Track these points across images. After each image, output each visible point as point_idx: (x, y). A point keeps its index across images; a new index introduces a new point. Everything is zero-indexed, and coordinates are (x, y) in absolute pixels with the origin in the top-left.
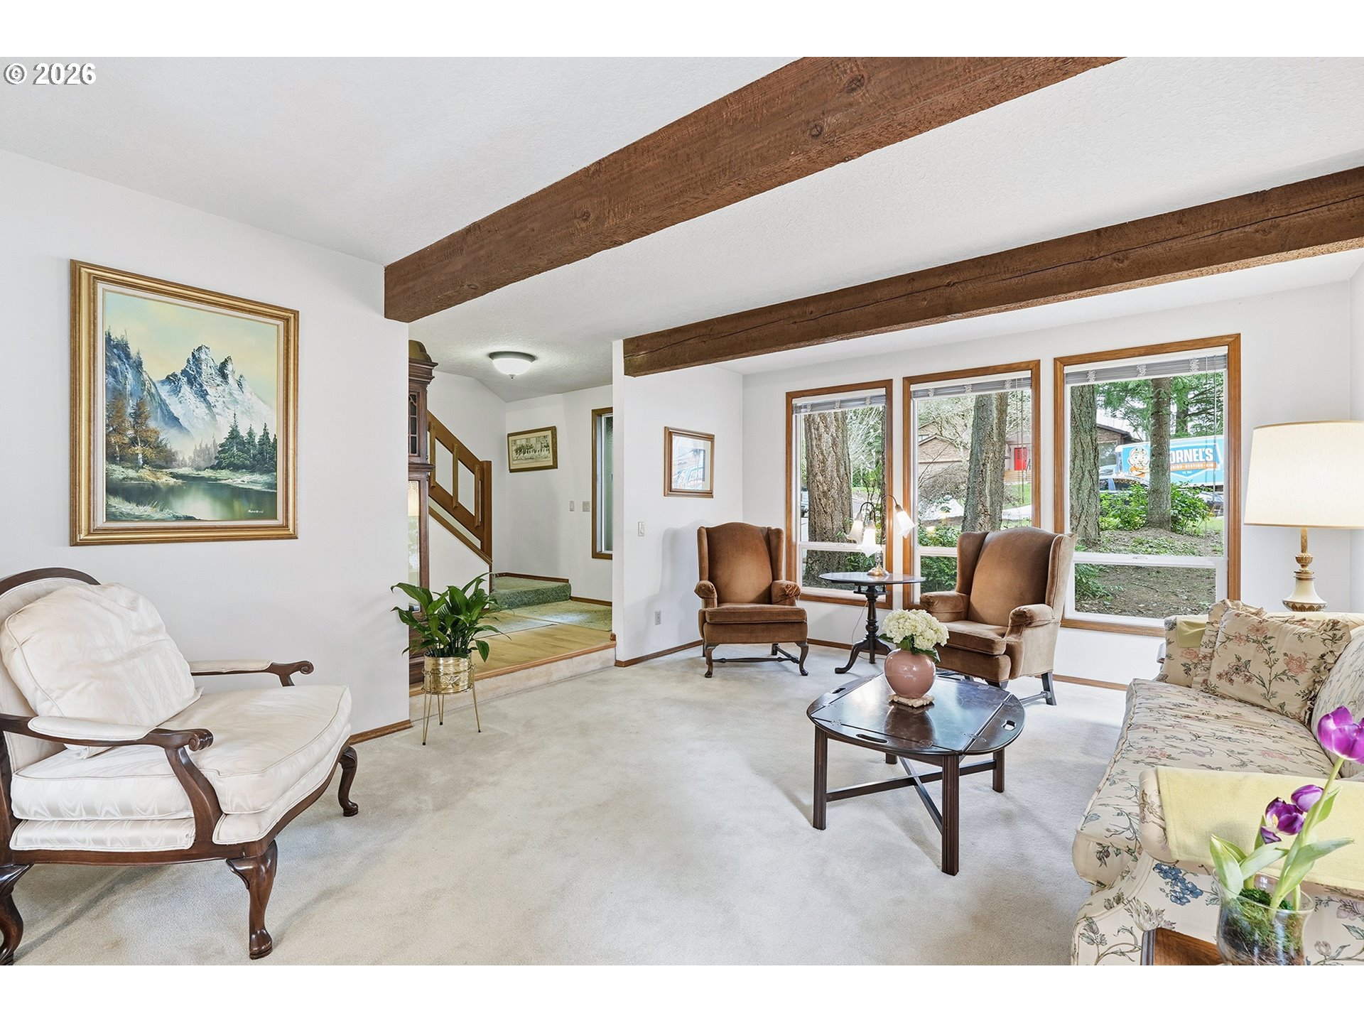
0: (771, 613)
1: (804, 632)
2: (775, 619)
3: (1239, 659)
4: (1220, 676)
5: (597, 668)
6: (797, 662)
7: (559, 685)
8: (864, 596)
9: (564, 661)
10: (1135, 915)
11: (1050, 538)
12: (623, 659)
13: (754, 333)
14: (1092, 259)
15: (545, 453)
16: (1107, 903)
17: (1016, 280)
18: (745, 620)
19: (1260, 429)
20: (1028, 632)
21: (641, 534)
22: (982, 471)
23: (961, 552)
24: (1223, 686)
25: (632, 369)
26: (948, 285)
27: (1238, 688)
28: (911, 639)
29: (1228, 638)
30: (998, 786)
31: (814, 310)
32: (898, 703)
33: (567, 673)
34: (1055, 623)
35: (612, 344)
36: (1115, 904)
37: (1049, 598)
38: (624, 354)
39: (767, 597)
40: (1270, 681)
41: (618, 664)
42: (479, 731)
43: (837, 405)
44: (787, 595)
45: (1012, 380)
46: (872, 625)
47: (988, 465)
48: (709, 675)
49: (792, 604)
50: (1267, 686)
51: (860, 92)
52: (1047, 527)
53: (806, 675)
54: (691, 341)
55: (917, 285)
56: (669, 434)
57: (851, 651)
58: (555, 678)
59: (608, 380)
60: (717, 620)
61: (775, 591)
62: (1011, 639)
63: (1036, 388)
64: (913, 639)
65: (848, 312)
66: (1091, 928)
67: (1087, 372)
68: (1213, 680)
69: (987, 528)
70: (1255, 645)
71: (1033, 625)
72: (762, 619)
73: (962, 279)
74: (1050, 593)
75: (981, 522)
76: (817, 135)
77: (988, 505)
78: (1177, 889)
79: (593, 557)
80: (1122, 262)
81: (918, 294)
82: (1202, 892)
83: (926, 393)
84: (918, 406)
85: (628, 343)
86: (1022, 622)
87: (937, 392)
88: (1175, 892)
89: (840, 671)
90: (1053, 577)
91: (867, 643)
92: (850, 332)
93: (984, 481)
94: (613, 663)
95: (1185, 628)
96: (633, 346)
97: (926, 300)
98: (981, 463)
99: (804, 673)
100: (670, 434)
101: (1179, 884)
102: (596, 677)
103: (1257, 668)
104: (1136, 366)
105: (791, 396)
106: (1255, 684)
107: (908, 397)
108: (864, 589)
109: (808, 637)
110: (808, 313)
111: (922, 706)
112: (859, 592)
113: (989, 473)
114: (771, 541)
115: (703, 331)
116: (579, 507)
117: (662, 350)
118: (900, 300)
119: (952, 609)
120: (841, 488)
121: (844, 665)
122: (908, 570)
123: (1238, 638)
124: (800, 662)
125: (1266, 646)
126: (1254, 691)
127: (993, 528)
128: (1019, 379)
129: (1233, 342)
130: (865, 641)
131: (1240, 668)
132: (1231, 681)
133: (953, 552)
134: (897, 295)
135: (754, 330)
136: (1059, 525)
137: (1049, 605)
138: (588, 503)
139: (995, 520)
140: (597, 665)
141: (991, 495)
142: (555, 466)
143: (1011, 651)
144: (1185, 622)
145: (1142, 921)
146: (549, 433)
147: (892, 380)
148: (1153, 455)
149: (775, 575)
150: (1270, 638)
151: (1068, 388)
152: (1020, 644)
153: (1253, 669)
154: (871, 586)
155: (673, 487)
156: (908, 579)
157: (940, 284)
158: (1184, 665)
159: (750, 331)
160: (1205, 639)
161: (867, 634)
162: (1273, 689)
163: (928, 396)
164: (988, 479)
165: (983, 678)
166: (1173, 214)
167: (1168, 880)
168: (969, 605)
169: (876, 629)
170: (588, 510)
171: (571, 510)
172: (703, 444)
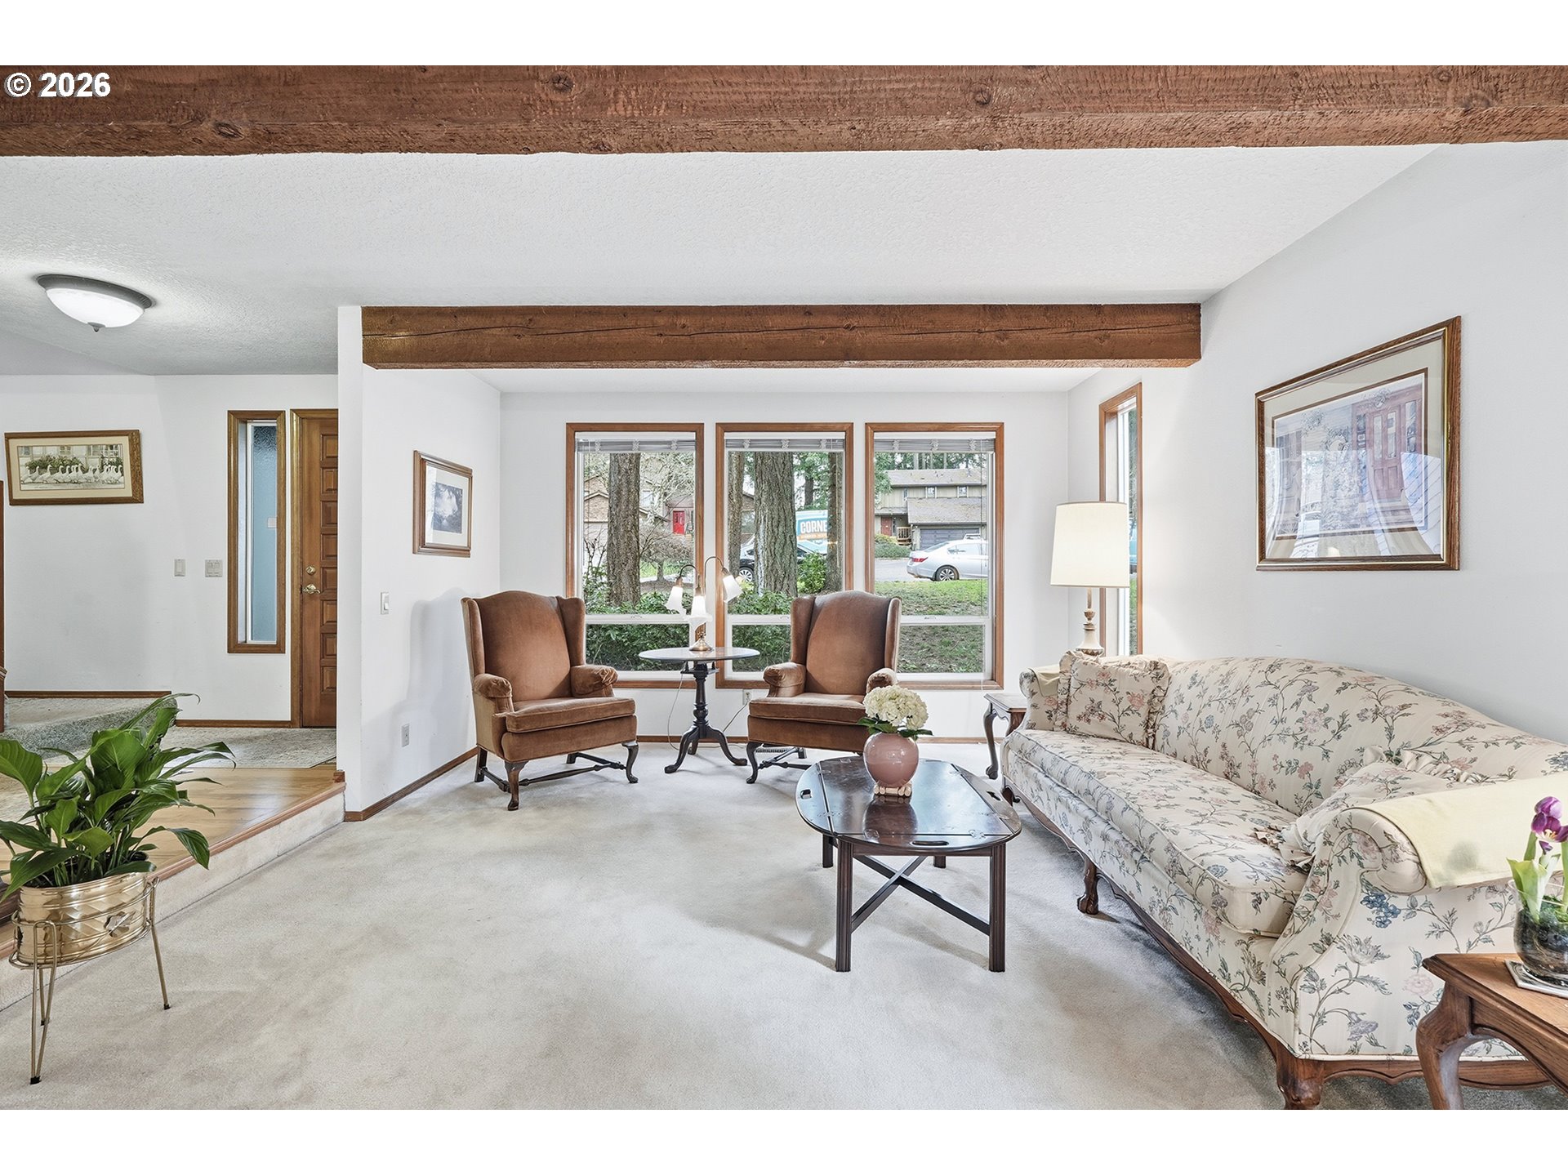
0: (597, 709)
1: (633, 729)
2: (601, 716)
3: (1093, 701)
4: (1079, 718)
5: (320, 830)
6: (622, 767)
7: (268, 876)
8: (692, 675)
9: (267, 831)
10: (1348, 950)
11: (884, 602)
12: (359, 807)
13: (601, 338)
14: (980, 332)
15: (111, 474)
16: (1315, 948)
18: (566, 722)
19: (1067, 506)
21: (383, 610)
23: (796, 618)
24: (1083, 726)
25: (374, 356)
26: (847, 327)
27: (1094, 727)
29: (1082, 684)
31: (688, 324)
33: (272, 852)
35: (337, 309)
36: (1327, 946)
37: (890, 661)
38: (364, 330)
39: (568, 688)
40: (1119, 717)
41: (351, 817)
42: (167, 1007)
43: (636, 446)
44: (604, 684)
45: (828, 440)
46: (700, 711)
48: (513, 806)
49: (609, 694)
50: (1117, 720)
53: (636, 782)
54: (494, 331)
55: (814, 320)
56: (421, 462)
57: (679, 744)
58: (251, 864)
59: (329, 365)
60: (527, 727)
61: (579, 680)
65: (731, 335)
66: (1312, 977)
67: (893, 441)
68: (1072, 721)
70: (1103, 687)
72: (587, 718)
73: (861, 324)
74: (890, 655)
76: (984, 104)
78: (1382, 914)
79: (233, 652)
80: (1003, 341)
81: (815, 331)
82: (1400, 910)
85: (369, 313)
87: (752, 444)
88: (1380, 917)
89: (670, 770)
90: (892, 640)
91: (697, 732)
92: (734, 360)
94: (341, 818)
95: (1043, 679)
96: (378, 320)
97: (823, 339)
99: (633, 780)
100: (423, 462)
101: (1383, 910)
102: (328, 845)
103: (1108, 707)
104: (931, 440)
105: (573, 428)
106: (1107, 721)
107: (722, 445)
108: (691, 667)
109: (637, 734)
110: (678, 327)
112: (687, 671)
114: (567, 614)
115: (514, 320)
116: (194, 570)
117: (441, 336)
118: (795, 333)
119: (796, 682)
121: (673, 762)
123: (1090, 683)
124: (628, 768)
125: (1112, 688)
126: (1108, 727)
128: (834, 440)
129: (999, 429)
130: (695, 729)
131: (1094, 709)
132: (1089, 721)
133: (786, 620)
134: (791, 327)
135: (601, 333)
138: (219, 564)
140: (318, 827)
142: (137, 498)
144: (1043, 674)
145: (1354, 954)
146: (124, 441)
148: (830, 524)
149: (574, 660)
150: (1114, 680)
153: (1104, 708)
154: (699, 664)
155: (426, 541)
157: (838, 325)
158: (1047, 712)
159: (594, 334)
160: (1060, 687)
161: (696, 720)
162: (1122, 723)
165: (854, 752)
166: (1041, 306)
167: (1375, 909)
168: (807, 675)
169: (705, 713)
170: (218, 575)
171: (178, 575)
172: (460, 482)
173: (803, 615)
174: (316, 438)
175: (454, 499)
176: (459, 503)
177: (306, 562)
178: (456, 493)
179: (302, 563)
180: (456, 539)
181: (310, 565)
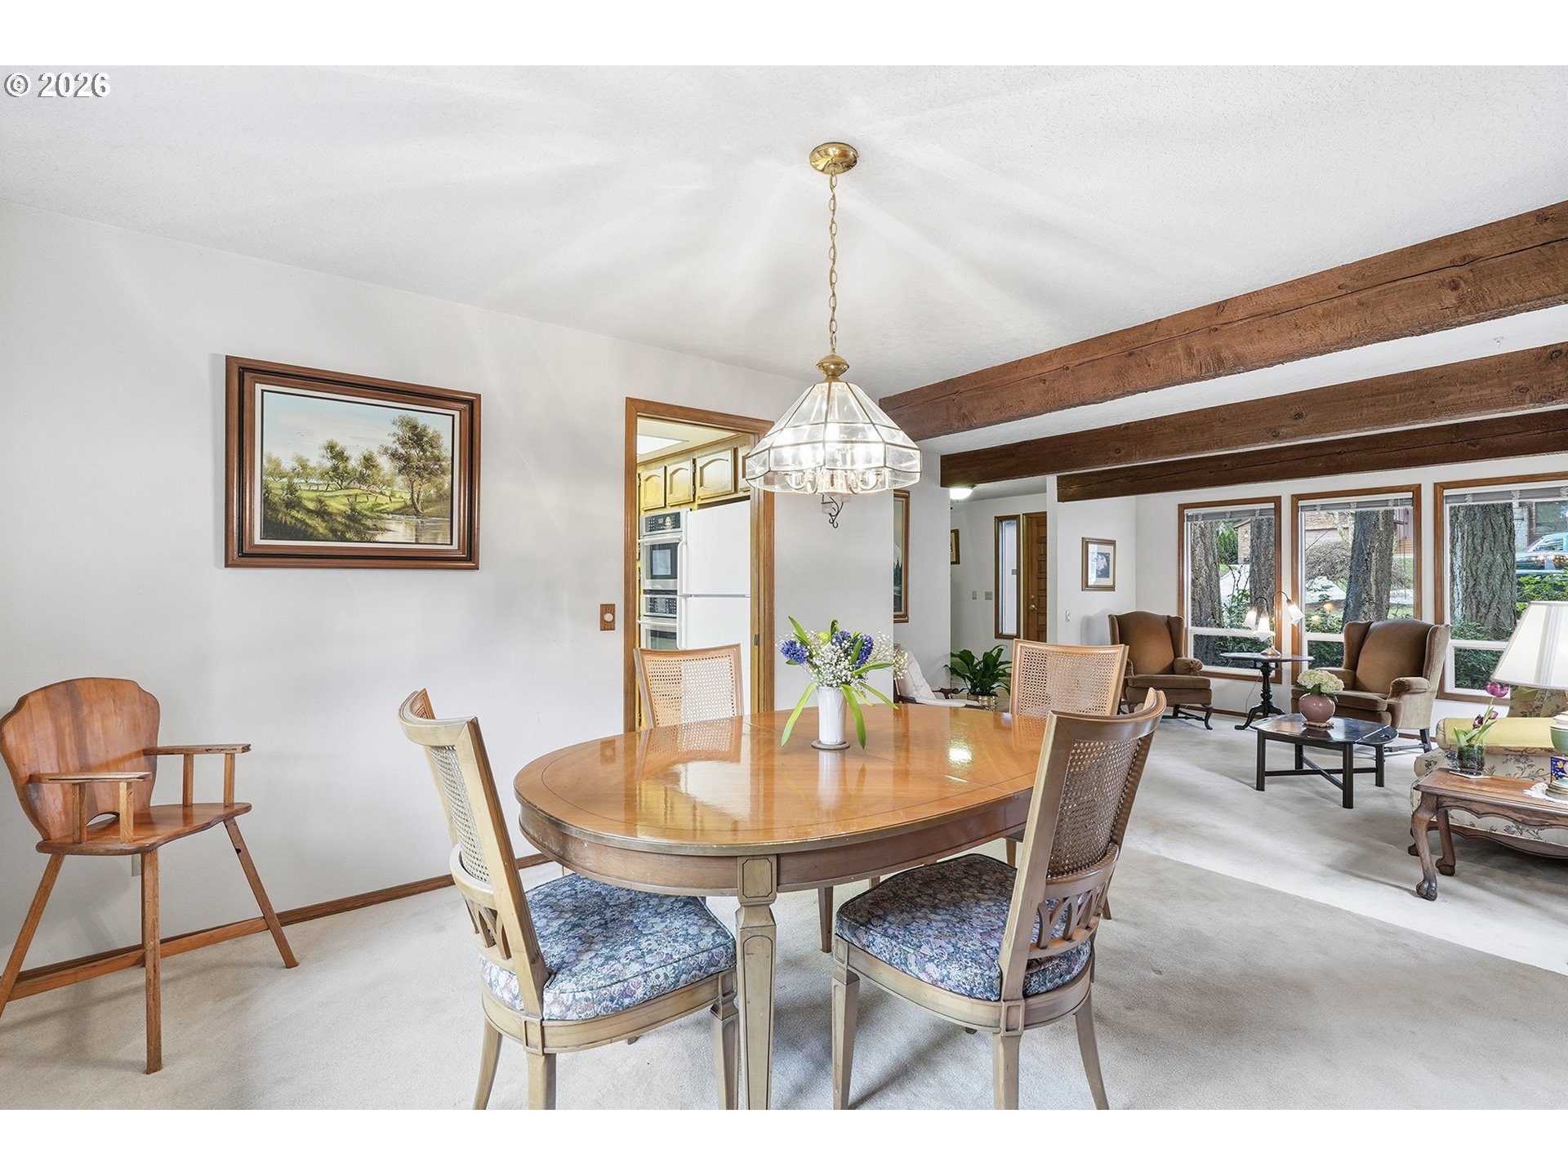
0: (1182, 681)
1: (1209, 696)
2: (1185, 685)
6: (1203, 720)
8: (1260, 672)
11: (1429, 627)
13: (1176, 477)
14: (1452, 443)
17: (1394, 453)
18: (1162, 685)
20: (1406, 697)
21: (1068, 620)
22: (1366, 560)
23: (1347, 637)
25: (1064, 498)
26: (1339, 453)
28: (1319, 686)
30: (1380, 782)
31: (1228, 464)
32: (1310, 725)
34: (1432, 692)
37: (1426, 672)
39: (1171, 669)
43: (1228, 515)
44: (1191, 668)
46: (1266, 694)
47: (1373, 554)
51: (1301, 420)
52: (1428, 618)
53: (1212, 730)
55: (1314, 452)
56: (1086, 543)
57: (1249, 714)
60: (1139, 685)
61: (1178, 666)
62: (1392, 701)
63: (1417, 507)
64: (1320, 687)
69: (1372, 617)
71: (1410, 691)
72: (1176, 685)
73: (1350, 451)
74: (1427, 668)
75: (1366, 610)
77: (1373, 593)
79: (996, 638)
80: (1475, 447)
81: (1315, 458)
83: (1313, 508)
84: (1304, 516)
86: (1401, 689)
87: (1323, 508)
89: (1239, 728)
90: (1430, 657)
91: (1263, 708)
93: (1368, 570)
97: (1321, 463)
98: (1365, 552)
99: (1209, 728)
105: (1183, 507)
107: (1295, 510)
108: (1259, 665)
110: (1222, 466)
111: (1326, 727)
112: (1255, 668)
113: (1374, 562)
114: (1173, 627)
116: (981, 596)
118: (1300, 461)
120: (1210, 576)
121: (1242, 723)
122: (1296, 650)
124: (1206, 721)
127: (1379, 618)
128: (1402, 499)
130: (1261, 705)
133: (1340, 638)
134: (1298, 457)
136: (1439, 618)
137: (1426, 678)
138: (991, 593)
139: (1382, 607)
141: (1377, 584)
142: (957, 562)
143: (1392, 709)
147: (1280, 497)
149: (1177, 653)
151: (1447, 507)
152: (1399, 704)
154: (1266, 664)
156: (1296, 658)
157: (1332, 452)
159: (1172, 476)
161: (1262, 701)
163: (1315, 510)
164: (1374, 568)
168: (1355, 678)
169: (1270, 697)
170: (991, 599)
171: (973, 599)
172: (1108, 549)
173: (1356, 636)
174: (1035, 529)
175: (1105, 559)
176: (1108, 561)
177: (1030, 593)
178: (1107, 556)
179: (1028, 593)
180: (1107, 582)
181: (1032, 594)
